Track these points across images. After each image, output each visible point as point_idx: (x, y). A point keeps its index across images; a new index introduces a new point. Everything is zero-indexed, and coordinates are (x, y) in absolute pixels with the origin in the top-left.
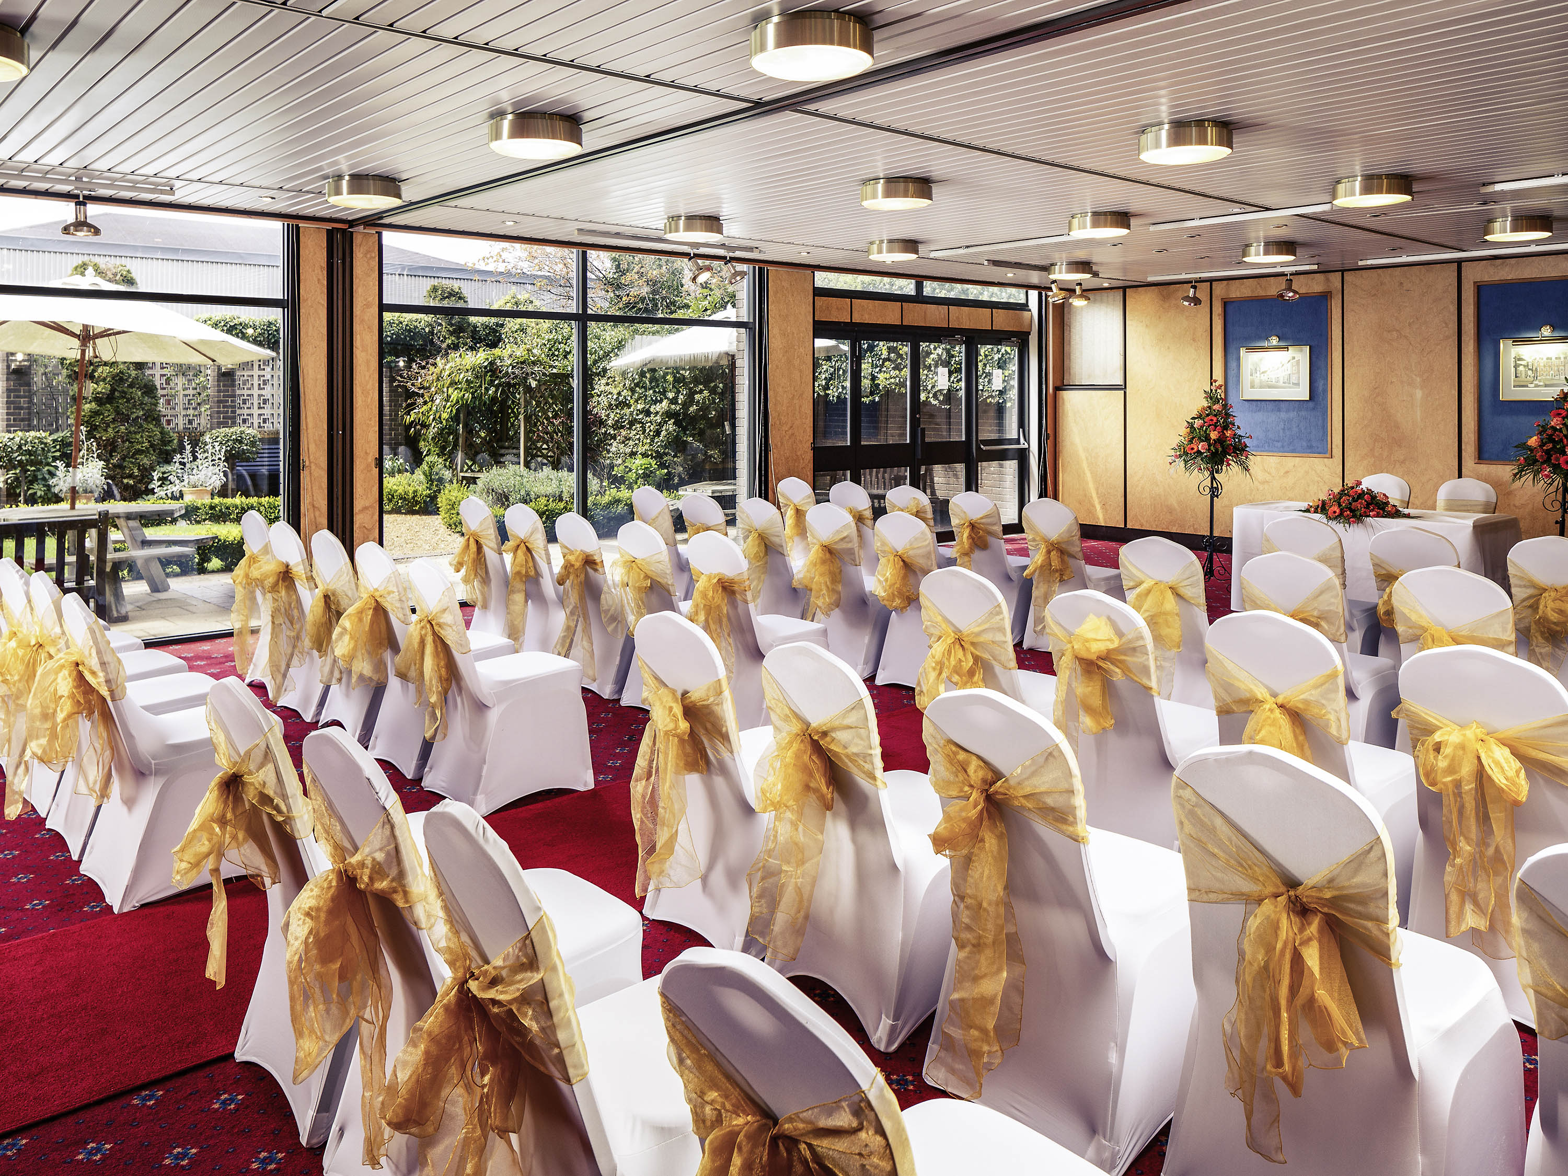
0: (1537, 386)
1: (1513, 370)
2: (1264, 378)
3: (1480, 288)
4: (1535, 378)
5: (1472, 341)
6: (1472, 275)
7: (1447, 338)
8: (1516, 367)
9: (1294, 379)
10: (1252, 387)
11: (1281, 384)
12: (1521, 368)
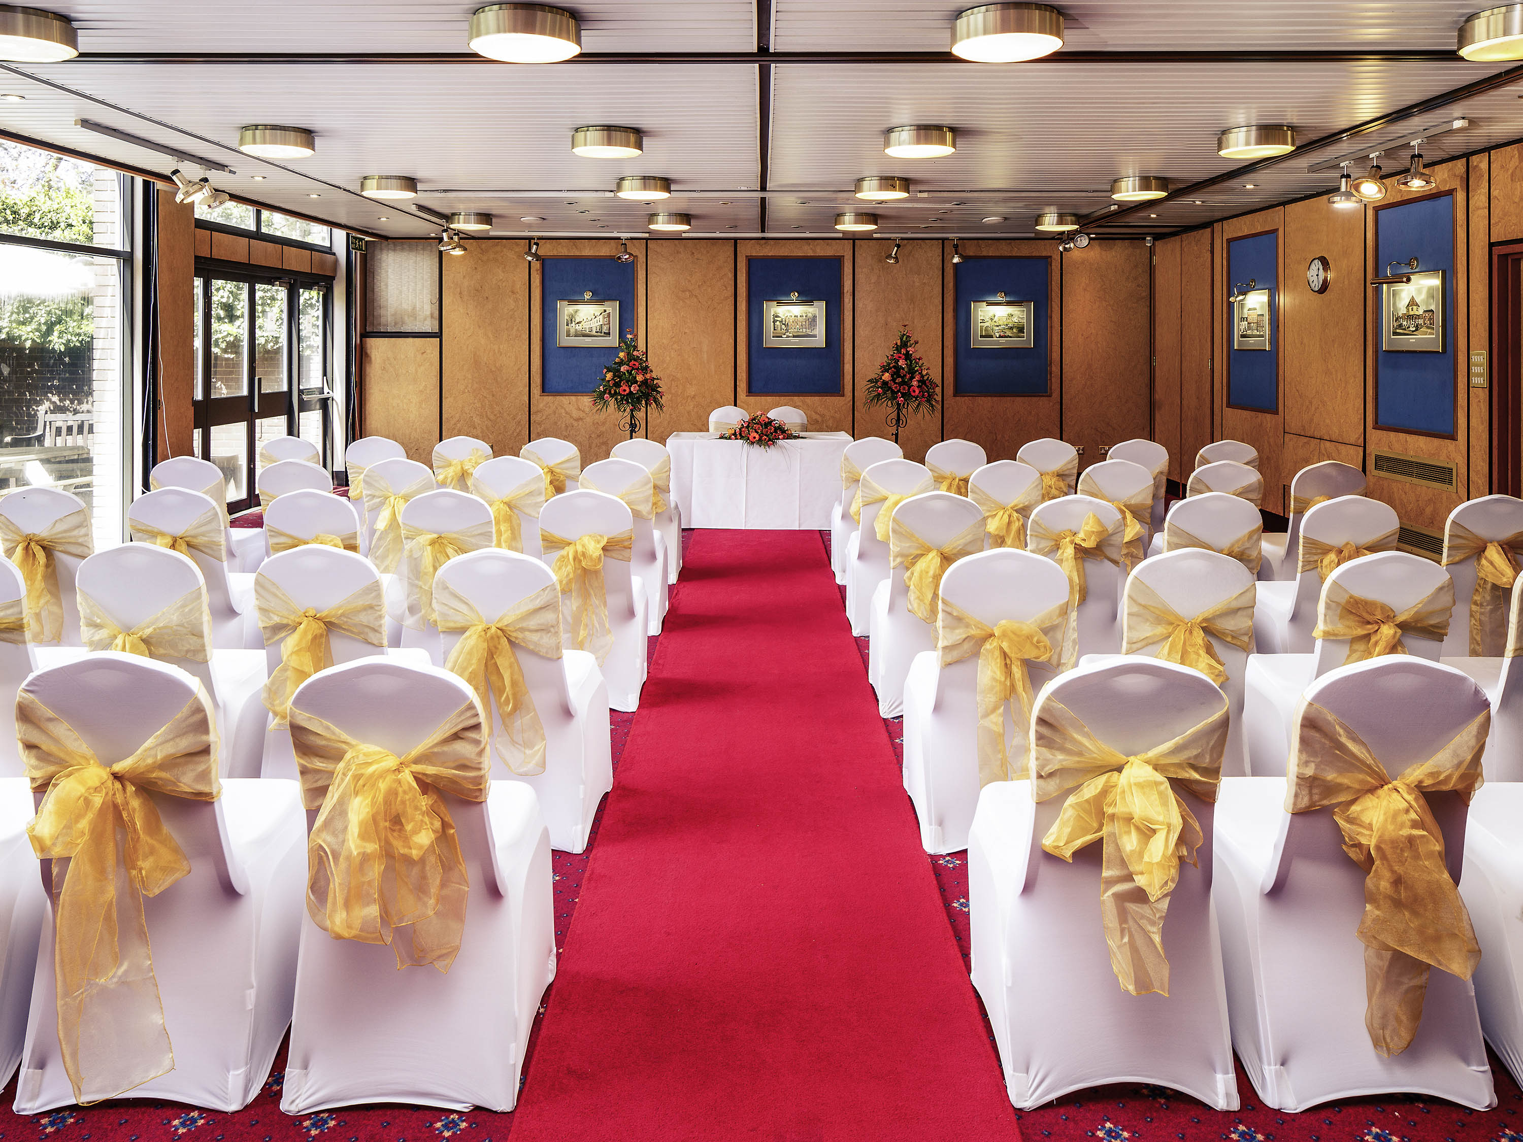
0: (788, 337)
1: (772, 324)
2: (579, 327)
3: (750, 260)
4: (787, 330)
5: (744, 302)
6: (745, 251)
7: (726, 298)
8: (774, 322)
9: (605, 329)
10: (568, 335)
11: (594, 333)
12: (778, 323)
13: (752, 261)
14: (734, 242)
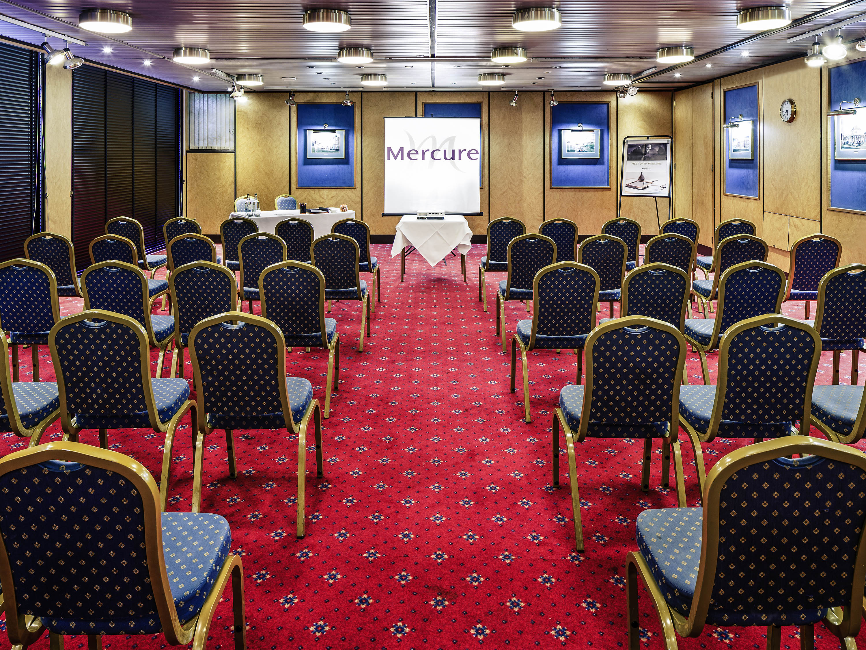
2: (320, 147)
9: (336, 148)
10: (314, 151)
11: (329, 150)
13: (426, 105)
14: (415, 94)
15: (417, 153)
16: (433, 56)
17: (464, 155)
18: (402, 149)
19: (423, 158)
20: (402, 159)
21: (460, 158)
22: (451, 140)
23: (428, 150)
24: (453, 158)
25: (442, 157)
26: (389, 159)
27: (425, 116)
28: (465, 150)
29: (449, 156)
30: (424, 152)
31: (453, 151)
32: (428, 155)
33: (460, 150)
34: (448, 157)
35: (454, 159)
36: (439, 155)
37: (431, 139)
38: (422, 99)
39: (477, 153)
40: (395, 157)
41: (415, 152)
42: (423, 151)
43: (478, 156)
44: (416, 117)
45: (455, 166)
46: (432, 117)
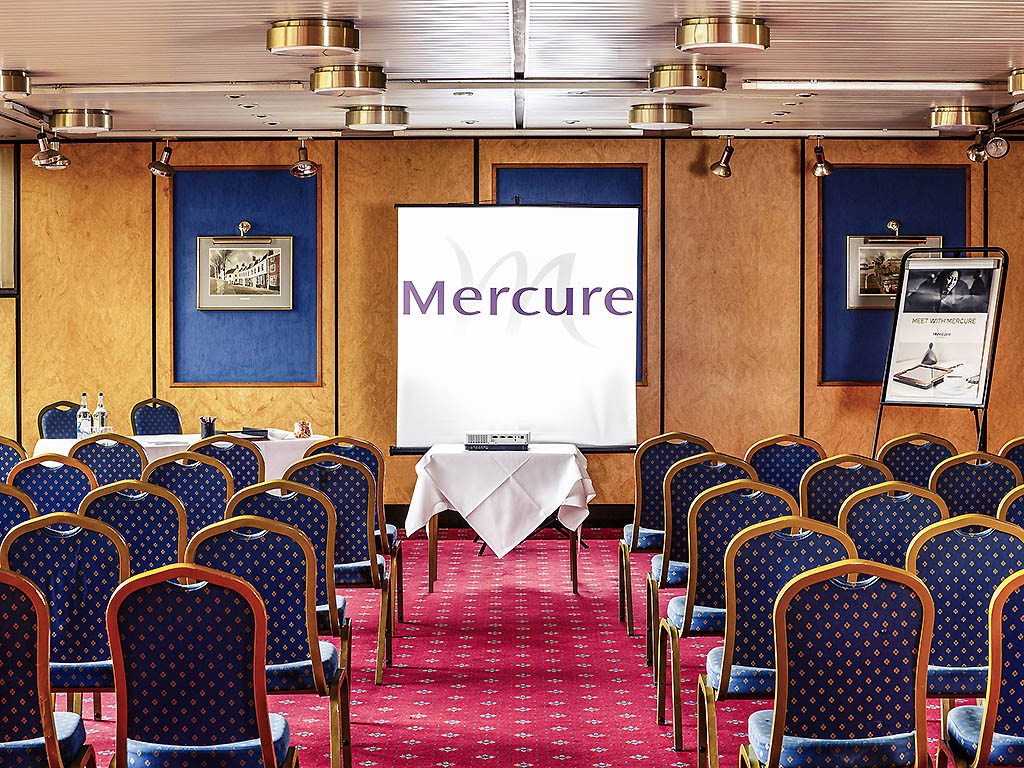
9: (271, 282)
10: (214, 291)
11: (254, 288)
13: (500, 171)
14: (475, 143)
15: (478, 296)
16: (519, 76)
17: (597, 301)
18: (439, 287)
19: (494, 311)
20: (441, 311)
21: (586, 311)
22: (565, 263)
23: (506, 290)
24: (569, 309)
25: (542, 307)
26: (407, 311)
27: (498, 203)
28: (599, 290)
29: (559, 304)
30: (495, 294)
31: (570, 292)
32: (505, 301)
33: (586, 290)
34: (555, 308)
35: (570, 313)
36: (534, 301)
37: (513, 260)
38: (490, 158)
39: (630, 297)
40: (424, 308)
41: (472, 294)
42: (493, 290)
43: (632, 305)
44: (476, 204)
45: (572, 330)
46: (517, 204)
